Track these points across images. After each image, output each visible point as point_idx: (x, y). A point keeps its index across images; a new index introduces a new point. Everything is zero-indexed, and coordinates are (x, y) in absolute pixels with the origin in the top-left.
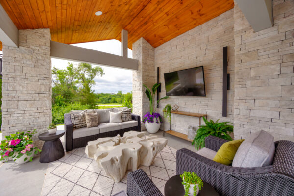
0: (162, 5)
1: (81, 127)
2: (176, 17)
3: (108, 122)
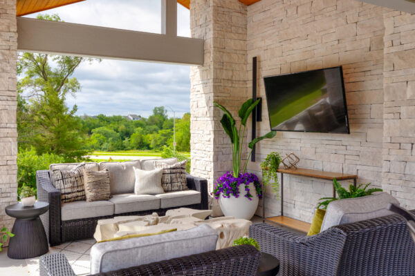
1: (76, 200)
3: (132, 192)
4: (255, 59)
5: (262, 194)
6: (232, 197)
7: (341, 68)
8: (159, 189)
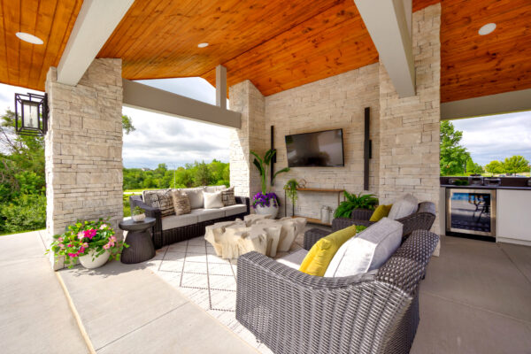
0: (289, 44)
1: (169, 215)
2: (306, 62)
3: (203, 207)
6: (266, 207)
7: (342, 130)
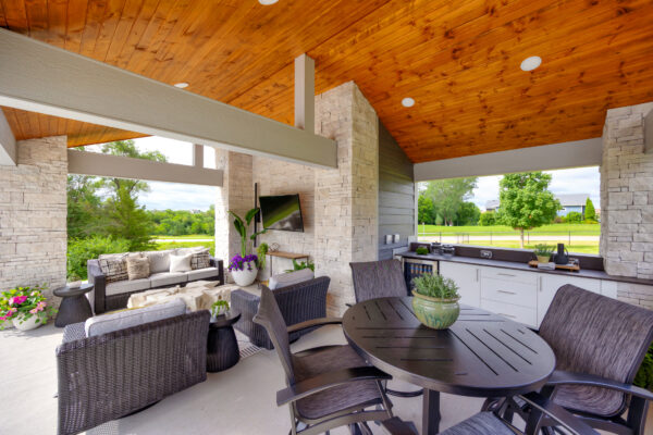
1: (120, 280)
3: (168, 271)
4: (256, 185)
5: (260, 268)
6: (239, 271)
7: (298, 195)
8: (189, 268)
